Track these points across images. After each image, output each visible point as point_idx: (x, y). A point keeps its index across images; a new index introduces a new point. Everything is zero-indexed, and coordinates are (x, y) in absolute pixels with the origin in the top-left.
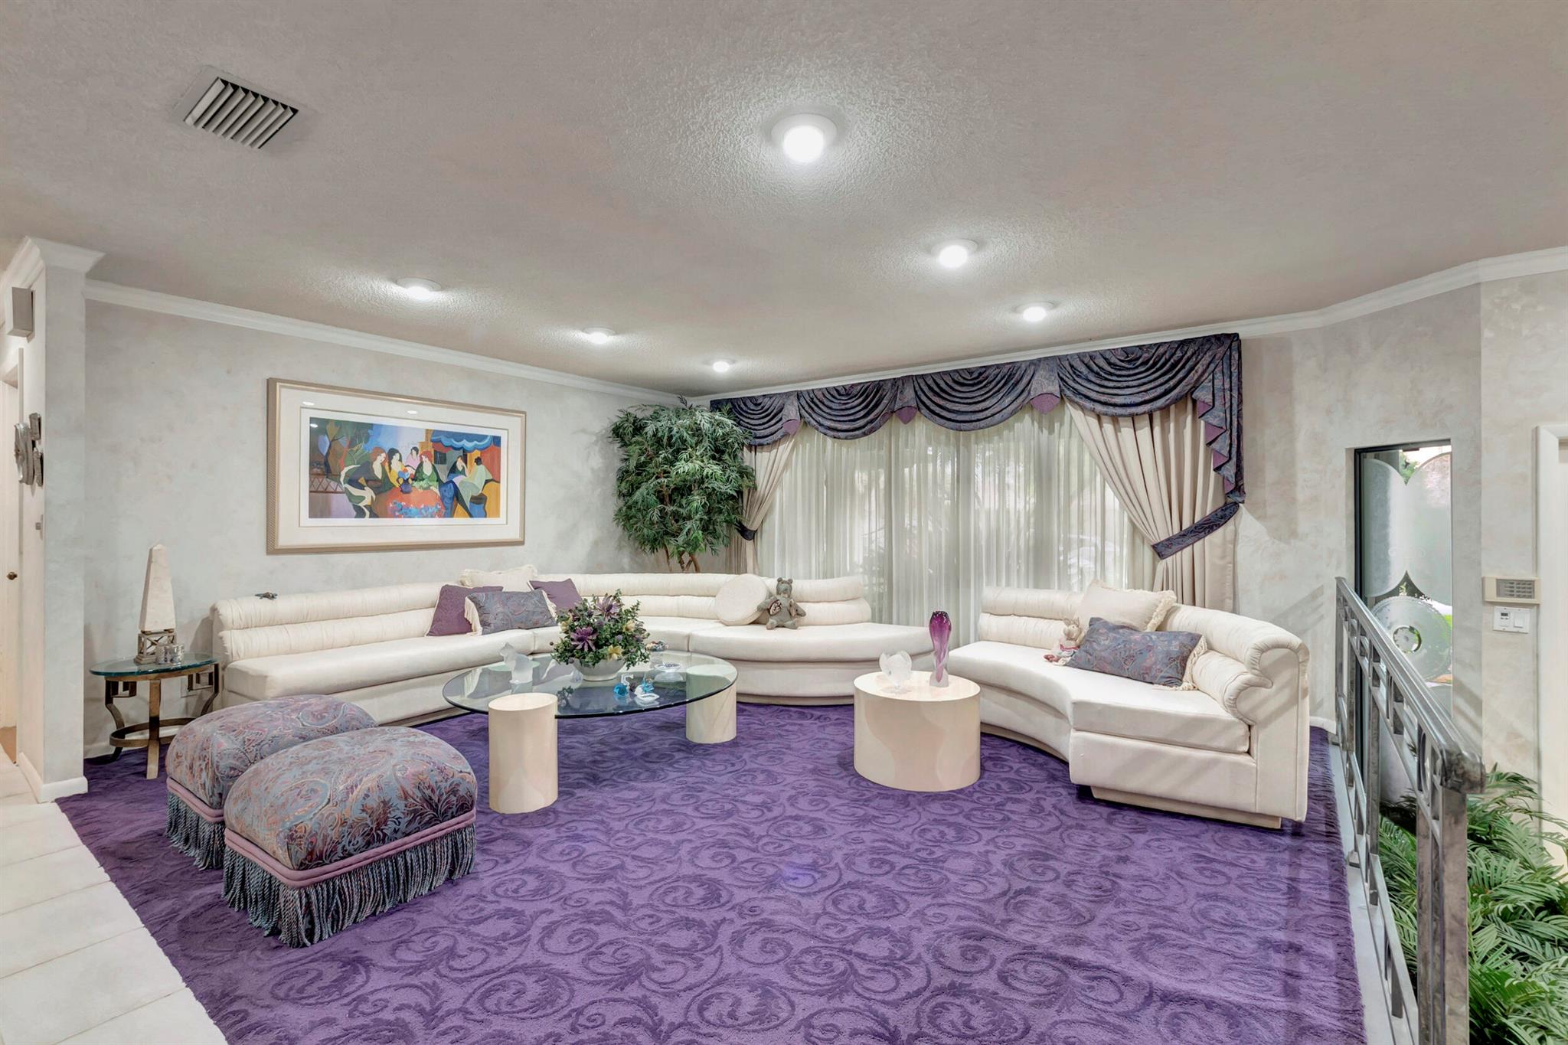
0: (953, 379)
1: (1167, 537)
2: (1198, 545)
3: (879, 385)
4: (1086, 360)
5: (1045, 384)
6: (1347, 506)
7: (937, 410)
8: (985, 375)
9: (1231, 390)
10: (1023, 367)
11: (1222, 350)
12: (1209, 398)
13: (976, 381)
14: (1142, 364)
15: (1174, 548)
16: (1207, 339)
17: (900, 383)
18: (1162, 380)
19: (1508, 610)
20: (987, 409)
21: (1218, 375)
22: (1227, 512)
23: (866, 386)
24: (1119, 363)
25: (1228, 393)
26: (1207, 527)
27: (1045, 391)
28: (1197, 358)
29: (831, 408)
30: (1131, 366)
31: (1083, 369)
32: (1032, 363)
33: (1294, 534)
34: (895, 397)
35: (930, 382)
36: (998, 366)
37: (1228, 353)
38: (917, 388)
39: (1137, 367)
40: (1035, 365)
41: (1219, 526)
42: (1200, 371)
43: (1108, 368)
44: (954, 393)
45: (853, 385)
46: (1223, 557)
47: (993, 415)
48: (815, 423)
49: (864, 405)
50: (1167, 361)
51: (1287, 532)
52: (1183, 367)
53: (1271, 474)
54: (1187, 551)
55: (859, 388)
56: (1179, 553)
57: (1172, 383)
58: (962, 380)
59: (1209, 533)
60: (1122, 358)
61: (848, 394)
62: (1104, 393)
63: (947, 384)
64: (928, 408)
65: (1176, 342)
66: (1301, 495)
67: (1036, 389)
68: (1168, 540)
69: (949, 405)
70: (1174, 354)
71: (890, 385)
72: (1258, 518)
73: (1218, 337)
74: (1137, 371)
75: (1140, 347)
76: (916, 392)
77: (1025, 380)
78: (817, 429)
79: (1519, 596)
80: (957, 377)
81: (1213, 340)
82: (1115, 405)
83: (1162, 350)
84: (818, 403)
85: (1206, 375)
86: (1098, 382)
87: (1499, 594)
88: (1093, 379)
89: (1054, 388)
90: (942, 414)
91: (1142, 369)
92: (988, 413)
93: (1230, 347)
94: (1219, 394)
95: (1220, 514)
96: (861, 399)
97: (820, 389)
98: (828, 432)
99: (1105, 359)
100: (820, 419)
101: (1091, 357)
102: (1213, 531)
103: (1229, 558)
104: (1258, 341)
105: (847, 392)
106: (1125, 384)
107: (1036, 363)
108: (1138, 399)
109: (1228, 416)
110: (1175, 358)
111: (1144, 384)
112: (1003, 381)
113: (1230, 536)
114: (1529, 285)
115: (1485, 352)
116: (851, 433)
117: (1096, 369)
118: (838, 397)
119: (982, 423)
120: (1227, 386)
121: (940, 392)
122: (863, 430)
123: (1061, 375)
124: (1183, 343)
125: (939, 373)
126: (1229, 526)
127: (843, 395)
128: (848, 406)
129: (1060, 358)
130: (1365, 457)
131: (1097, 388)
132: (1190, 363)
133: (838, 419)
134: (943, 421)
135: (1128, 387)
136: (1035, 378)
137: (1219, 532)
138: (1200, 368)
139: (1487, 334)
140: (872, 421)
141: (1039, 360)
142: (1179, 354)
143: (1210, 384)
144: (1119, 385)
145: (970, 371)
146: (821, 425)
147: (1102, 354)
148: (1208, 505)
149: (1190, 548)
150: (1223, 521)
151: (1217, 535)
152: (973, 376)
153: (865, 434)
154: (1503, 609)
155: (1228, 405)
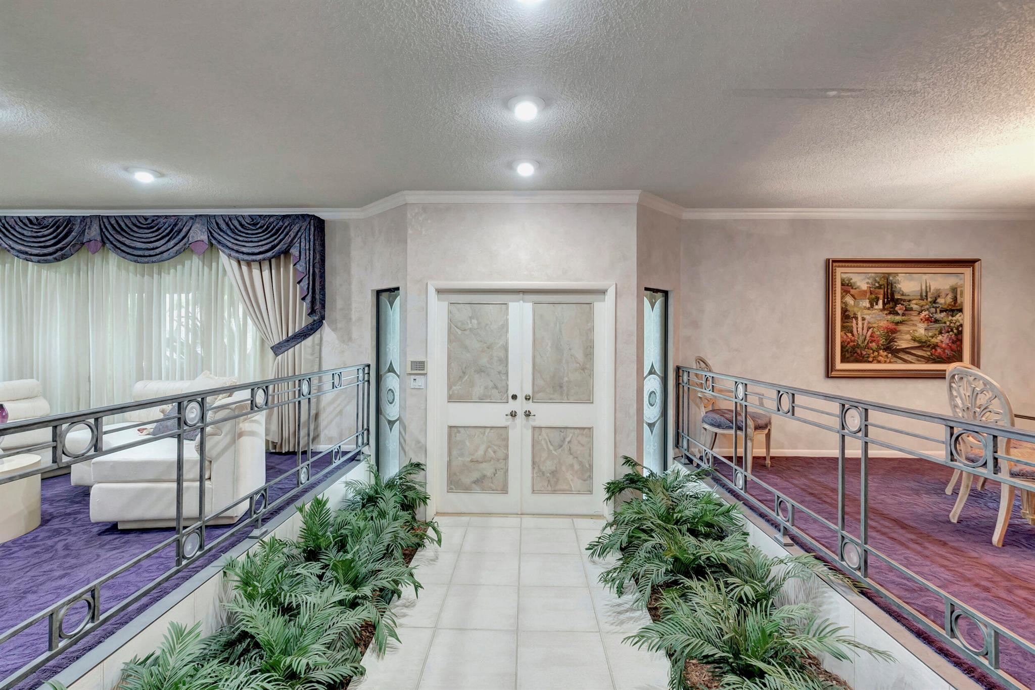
0: (132, 223)
1: (278, 342)
2: (297, 347)
3: (69, 220)
4: (227, 220)
5: (199, 234)
6: (371, 322)
7: (118, 245)
8: (155, 222)
9: (310, 250)
10: (185, 220)
11: (305, 224)
12: (297, 254)
13: (149, 226)
14: (261, 227)
15: (283, 349)
16: (297, 216)
17: (88, 220)
18: (271, 239)
19: (416, 377)
20: (157, 248)
21: (303, 240)
22: (315, 326)
23: (57, 219)
24: (246, 225)
25: (308, 252)
26: (303, 335)
27: (199, 239)
28: (290, 227)
29: (23, 235)
30: (253, 228)
31: (224, 227)
32: (191, 218)
33: (350, 339)
34: (84, 231)
35: (113, 222)
36: (166, 217)
37: (308, 227)
38: (102, 226)
39: (257, 229)
40: (193, 219)
41: (310, 335)
42: (292, 236)
43: (240, 228)
44: (132, 234)
45: (45, 217)
46: (312, 354)
47: (162, 253)
48: (7, 246)
49: (55, 234)
50: (274, 227)
51: (346, 338)
52: (282, 232)
53: (339, 304)
54: (291, 351)
55: (51, 220)
56: (286, 353)
57: (275, 242)
58: (139, 225)
59: (304, 339)
60: (249, 222)
61: (40, 224)
62: (236, 244)
63: (127, 225)
64: (111, 243)
65: (280, 216)
66: (354, 317)
67: (193, 237)
68: (279, 344)
69: (127, 242)
70: (278, 223)
71: (79, 221)
72: (333, 330)
73: (303, 216)
74: (257, 232)
75: (260, 216)
76: (101, 230)
77: (185, 230)
78: (9, 251)
79: (419, 370)
80: (134, 220)
81: (300, 217)
82: (243, 253)
83: (272, 220)
84: (9, 228)
85: (296, 239)
86: (233, 236)
87: (412, 369)
88: (230, 234)
89: (204, 237)
90: (122, 248)
91: (260, 231)
92: (158, 251)
93: (310, 223)
94: (303, 252)
95: (310, 327)
96: (52, 230)
97: (13, 217)
98: (20, 255)
99: (239, 221)
100: (11, 243)
101: (230, 218)
102: (307, 338)
103: (317, 355)
104: (333, 222)
105: (38, 222)
106: (250, 239)
107: (193, 218)
108: (257, 250)
109: (308, 266)
110: (278, 226)
111: (261, 241)
112: (170, 228)
113: (317, 340)
114: (425, 208)
115: (409, 241)
116: (43, 258)
117: (232, 227)
118: (29, 225)
119: (154, 259)
120: (307, 247)
121: (121, 231)
122: (55, 256)
123: (210, 228)
124: (284, 217)
125: (122, 216)
126: (317, 335)
127: (35, 225)
128: (39, 234)
129: (210, 216)
130: (381, 295)
131: (233, 241)
132: (286, 230)
133: (29, 244)
134: (124, 254)
135: (252, 242)
136: (192, 229)
137: (310, 339)
138: (292, 234)
139: (410, 231)
140: (61, 249)
141: (196, 216)
142: (281, 223)
143: (298, 245)
144: (246, 239)
145: (146, 218)
146: (13, 248)
147: (236, 217)
148: (303, 321)
149: (292, 349)
150: (313, 331)
151: (309, 341)
152: (147, 222)
153: (57, 260)
154: (413, 377)
155: (308, 259)
